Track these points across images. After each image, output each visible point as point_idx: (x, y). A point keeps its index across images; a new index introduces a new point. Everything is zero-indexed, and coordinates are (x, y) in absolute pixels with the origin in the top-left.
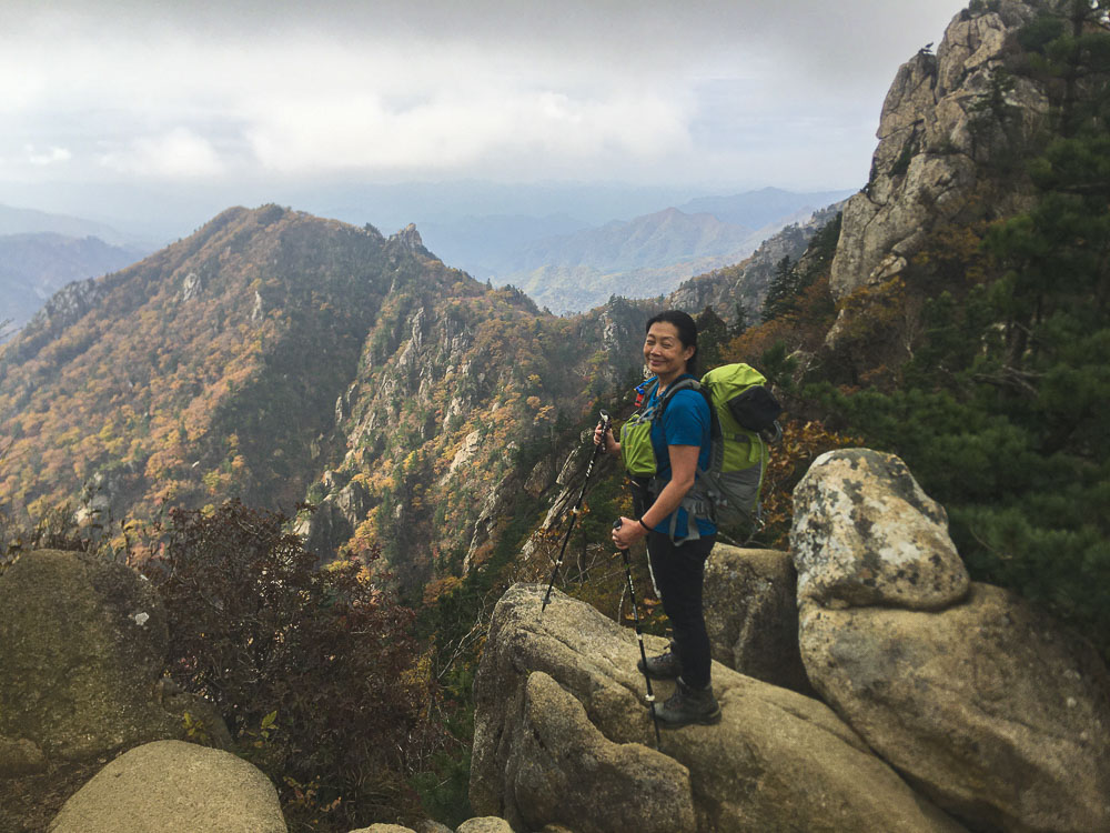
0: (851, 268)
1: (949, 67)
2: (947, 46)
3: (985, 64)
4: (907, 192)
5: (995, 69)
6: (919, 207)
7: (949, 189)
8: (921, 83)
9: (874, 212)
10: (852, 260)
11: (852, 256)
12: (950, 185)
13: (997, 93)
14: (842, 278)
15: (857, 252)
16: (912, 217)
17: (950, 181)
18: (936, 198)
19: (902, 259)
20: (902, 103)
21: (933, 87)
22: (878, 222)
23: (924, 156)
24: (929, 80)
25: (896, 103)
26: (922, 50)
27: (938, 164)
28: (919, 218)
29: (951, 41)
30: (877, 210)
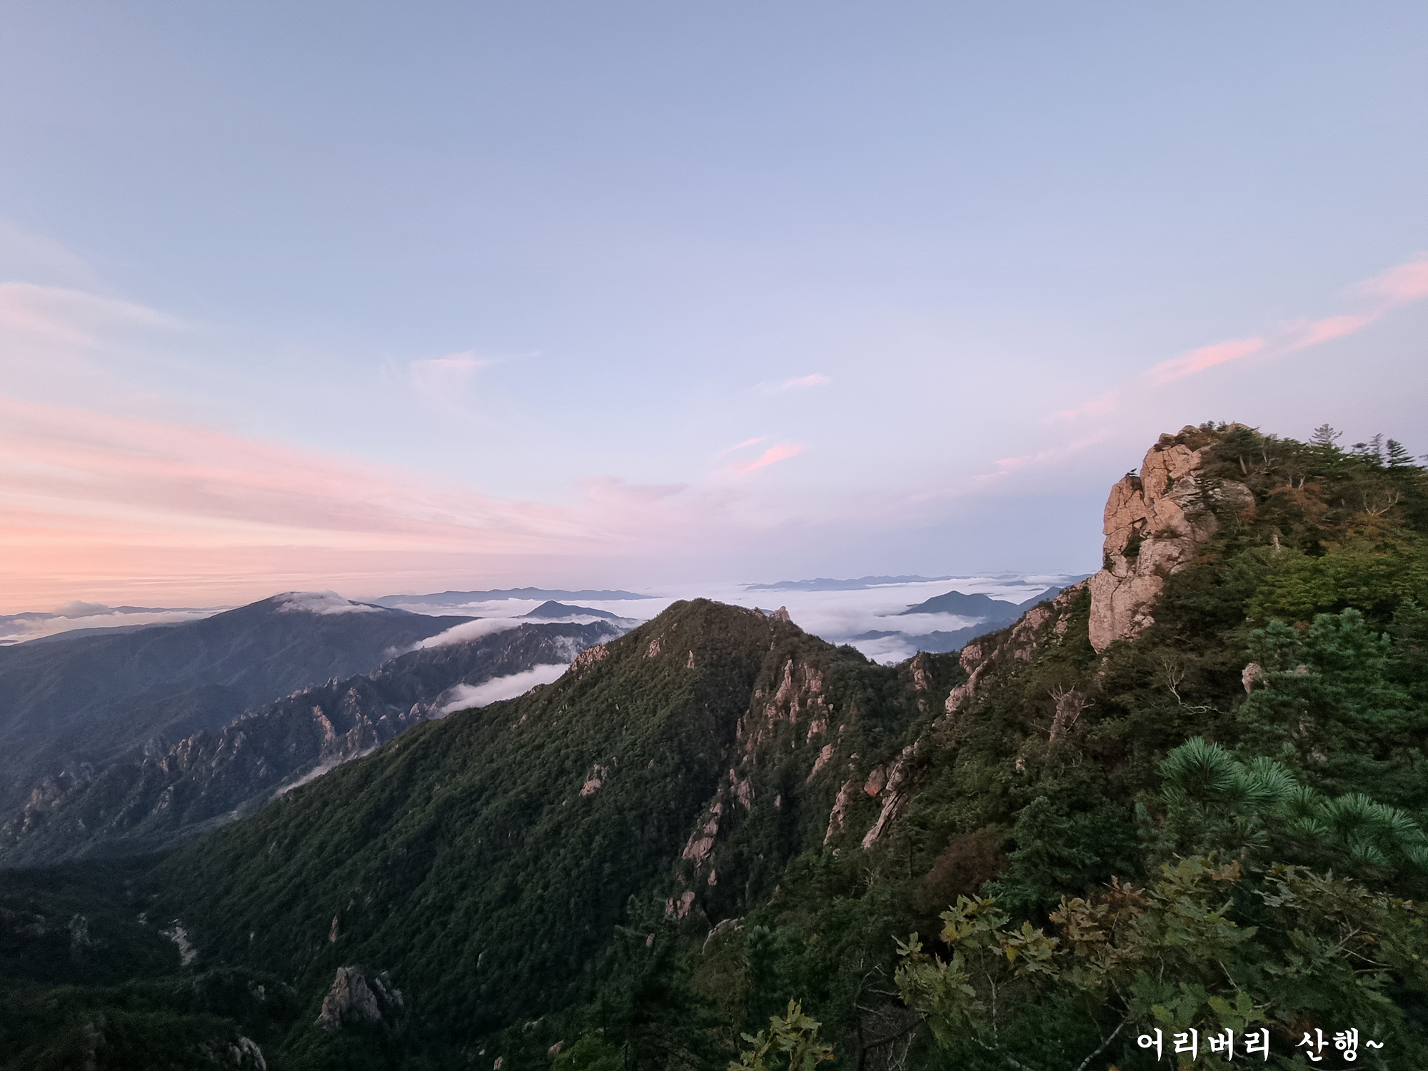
0: (1106, 625)
1: (1152, 484)
2: (1147, 469)
3: (1188, 474)
4: (1143, 567)
5: (1197, 476)
6: (1155, 577)
7: (1179, 563)
8: (1132, 495)
9: (1117, 583)
10: (1105, 620)
11: (1105, 617)
12: (1180, 560)
13: (1205, 492)
14: (1101, 634)
15: (1109, 614)
16: (1151, 585)
17: (1179, 557)
18: (1170, 571)
19: (1149, 617)
20: (1119, 510)
21: (1142, 497)
22: (1123, 590)
23: (1152, 540)
24: (1138, 493)
25: (1114, 511)
26: (1128, 474)
27: (1165, 545)
28: (1157, 586)
29: (1152, 465)
30: (1120, 582)
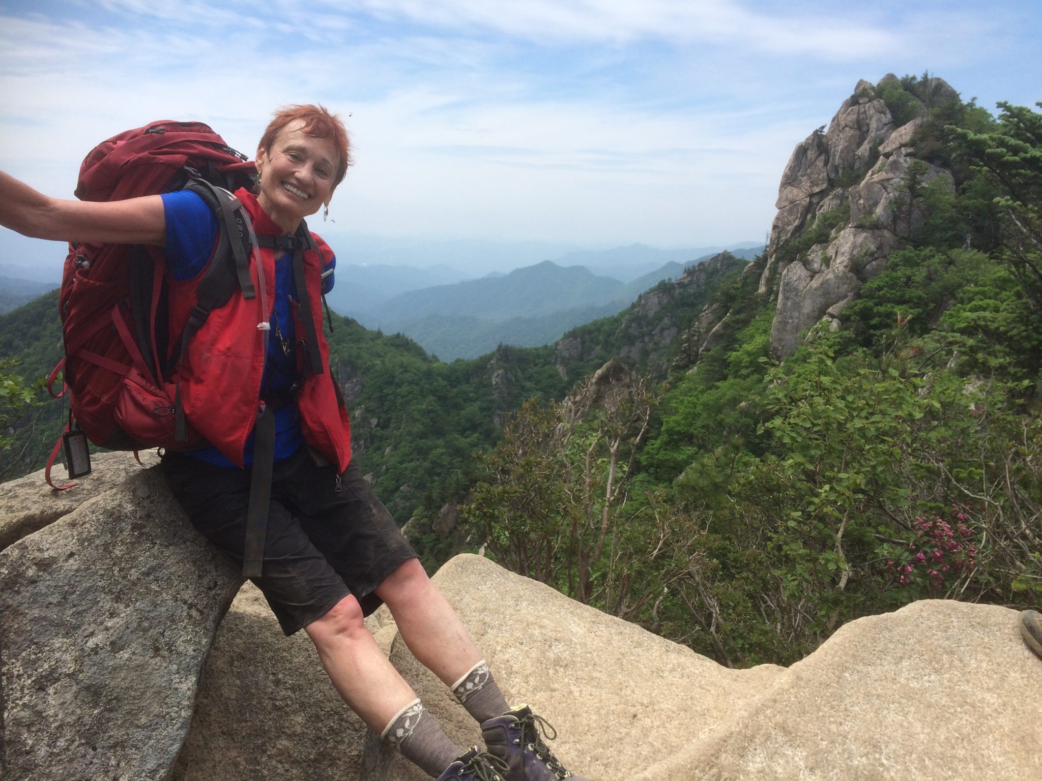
0: (790, 327)
1: (841, 147)
2: (837, 127)
3: (899, 150)
4: (838, 261)
5: (907, 155)
6: (850, 275)
7: (875, 259)
8: (816, 160)
9: (809, 279)
10: (791, 321)
11: (791, 317)
12: (876, 256)
13: (913, 177)
14: (782, 337)
15: (795, 314)
16: (844, 283)
17: (876, 252)
18: (865, 267)
19: (837, 320)
20: (799, 178)
21: (826, 163)
22: (813, 287)
24: (823, 157)
25: (794, 177)
26: (817, 131)
27: (866, 238)
28: (850, 284)
29: (843, 123)
30: (813, 276)
